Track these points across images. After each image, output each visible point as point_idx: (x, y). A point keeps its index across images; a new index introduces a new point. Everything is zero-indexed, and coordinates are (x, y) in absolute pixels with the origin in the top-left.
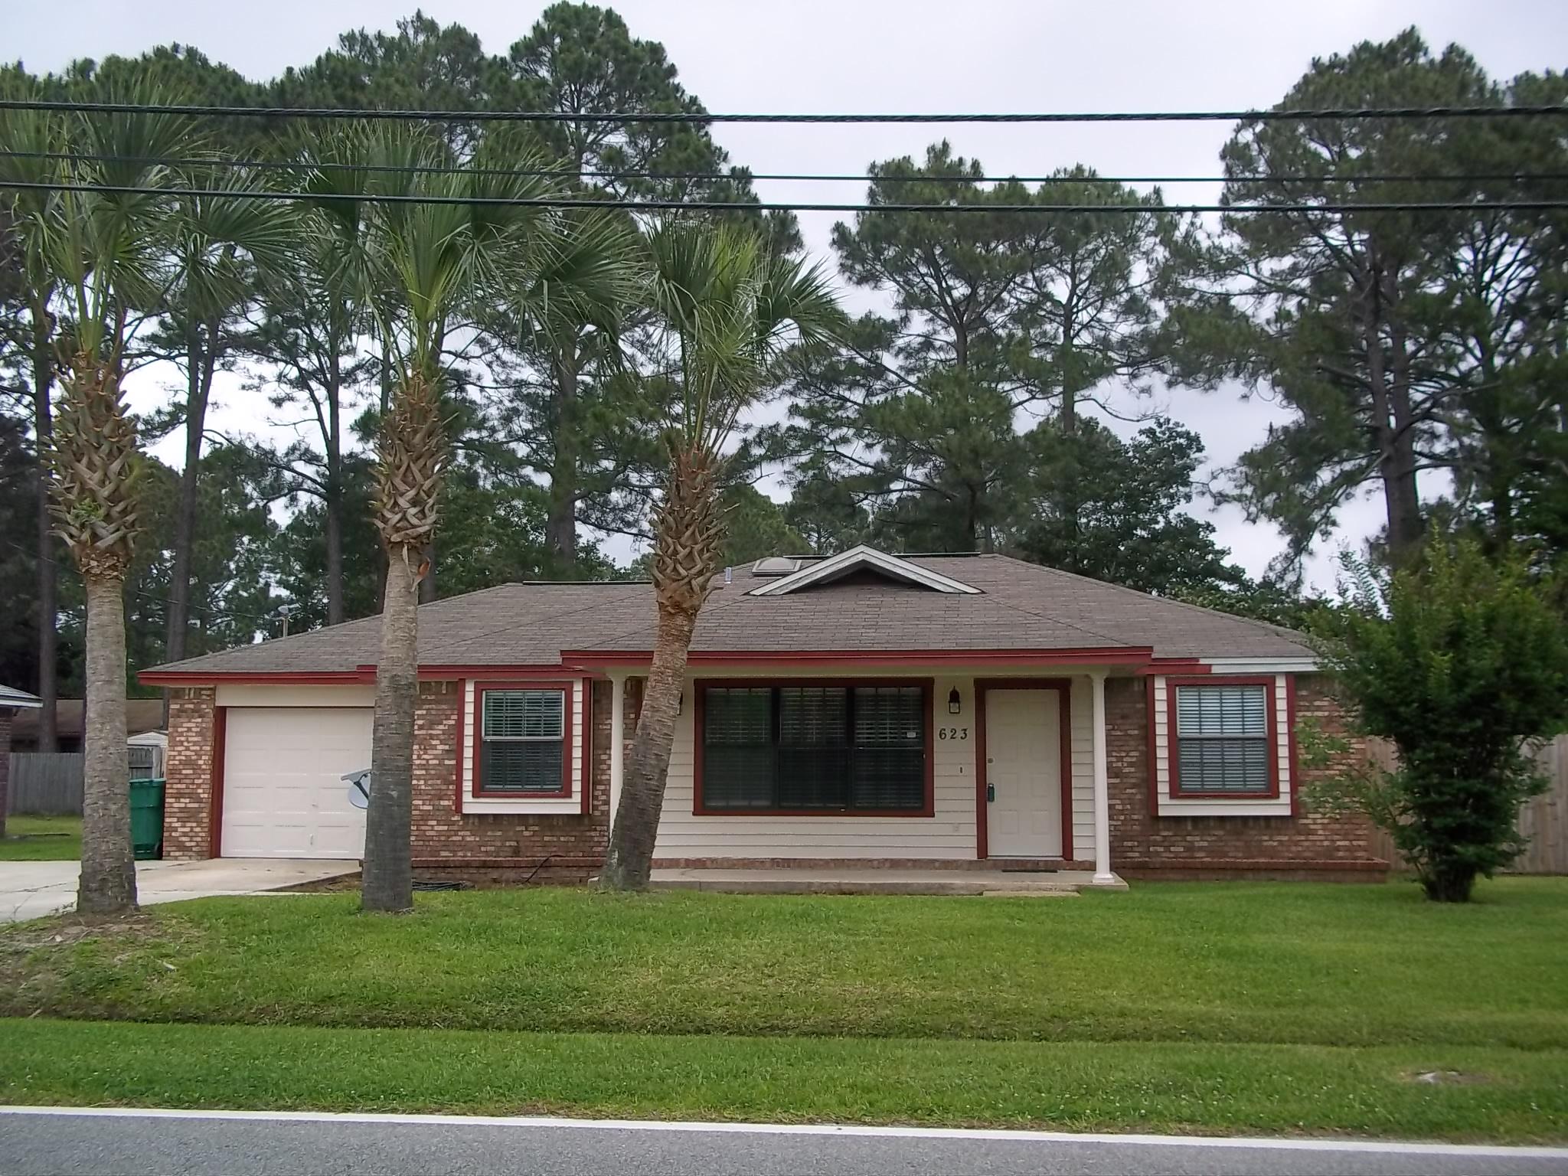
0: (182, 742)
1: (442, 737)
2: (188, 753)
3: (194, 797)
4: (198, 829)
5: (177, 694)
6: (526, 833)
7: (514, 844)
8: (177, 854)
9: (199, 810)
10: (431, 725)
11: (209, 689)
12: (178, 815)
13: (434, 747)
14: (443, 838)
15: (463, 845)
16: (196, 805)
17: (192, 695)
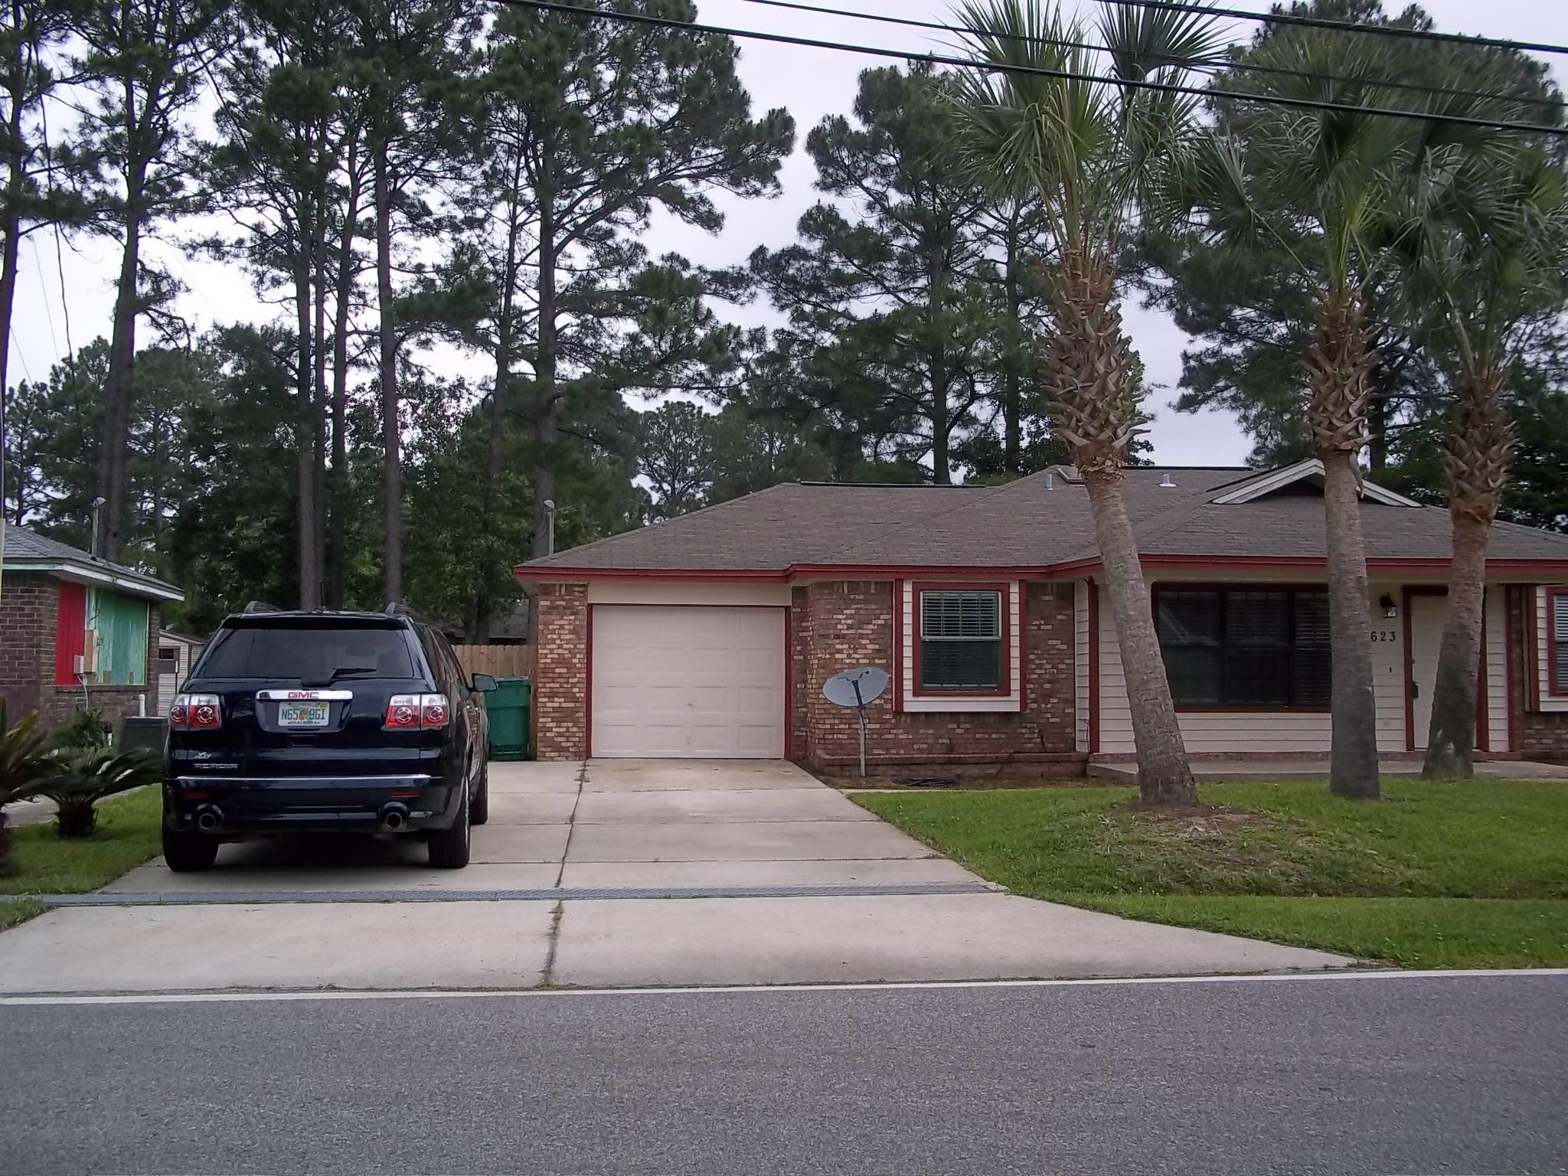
0: (553, 641)
1: (871, 637)
2: (561, 651)
3: (570, 697)
4: (575, 729)
5: (547, 591)
6: (959, 731)
7: (946, 741)
8: (553, 754)
9: (575, 710)
10: (861, 624)
11: (581, 586)
12: (552, 715)
13: (865, 647)
14: (875, 736)
15: (897, 743)
16: (572, 705)
17: (563, 592)
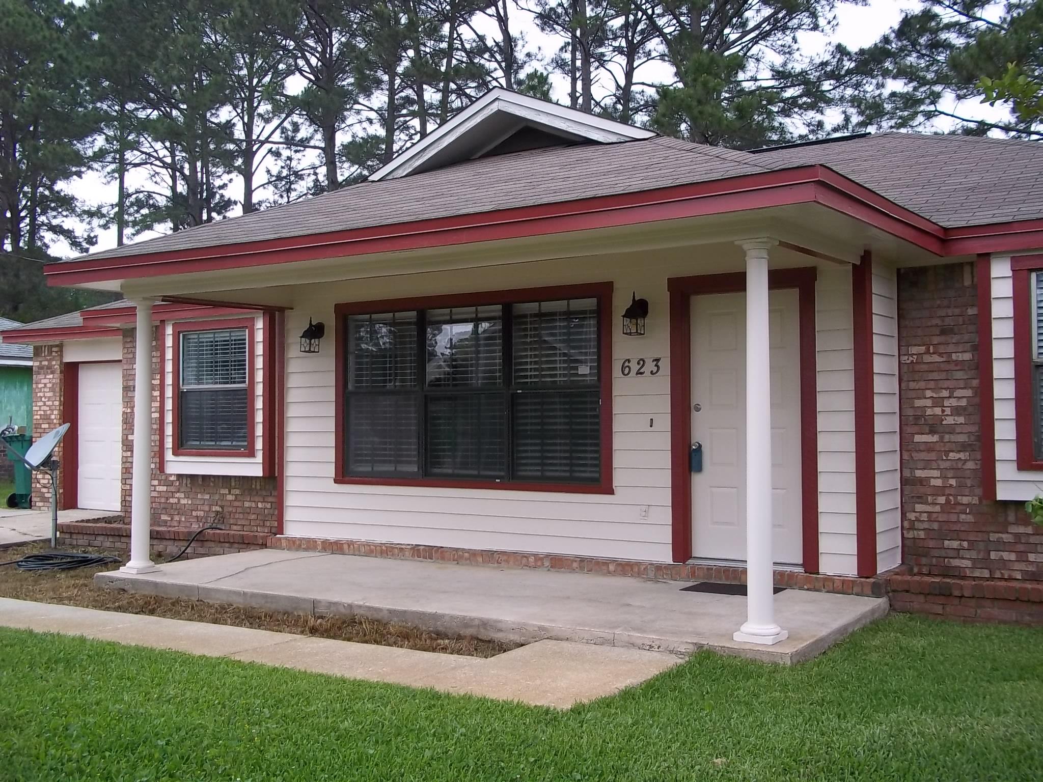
0: (41, 399)
2: (45, 408)
5: (38, 352)
7: (218, 509)
8: (40, 504)
11: (57, 346)
15: (179, 509)
